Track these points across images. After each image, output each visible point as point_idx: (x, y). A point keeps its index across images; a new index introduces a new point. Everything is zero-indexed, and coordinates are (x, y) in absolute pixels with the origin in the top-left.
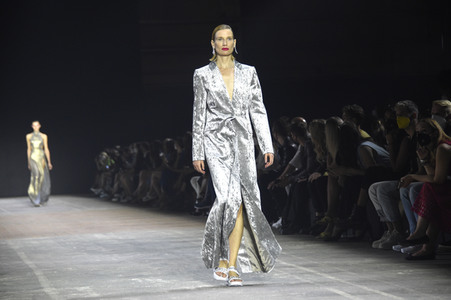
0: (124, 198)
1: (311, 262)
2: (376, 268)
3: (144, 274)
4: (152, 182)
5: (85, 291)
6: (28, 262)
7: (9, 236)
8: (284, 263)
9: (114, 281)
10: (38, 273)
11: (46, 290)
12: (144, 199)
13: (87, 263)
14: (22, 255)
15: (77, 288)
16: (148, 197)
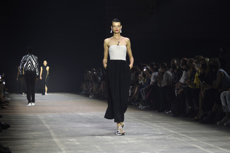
5: (73, 141)
6: (47, 126)
7: (38, 112)
10: (51, 131)
11: (54, 140)
14: (44, 122)
15: (69, 140)
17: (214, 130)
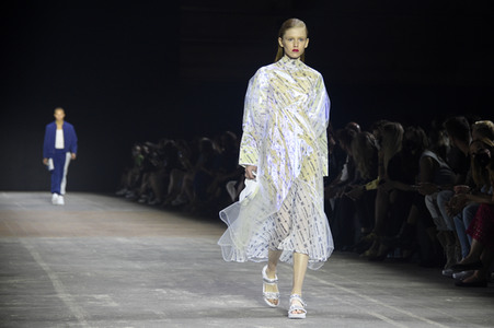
0: (152, 200)
1: (353, 282)
2: (423, 293)
3: (170, 284)
4: (184, 184)
5: (103, 300)
6: (42, 264)
7: (23, 234)
8: (323, 282)
9: (136, 290)
10: (53, 276)
11: (60, 296)
12: (174, 203)
13: (107, 269)
14: (36, 255)
15: (95, 296)
16: (178, 200)
17: (415, 281)
